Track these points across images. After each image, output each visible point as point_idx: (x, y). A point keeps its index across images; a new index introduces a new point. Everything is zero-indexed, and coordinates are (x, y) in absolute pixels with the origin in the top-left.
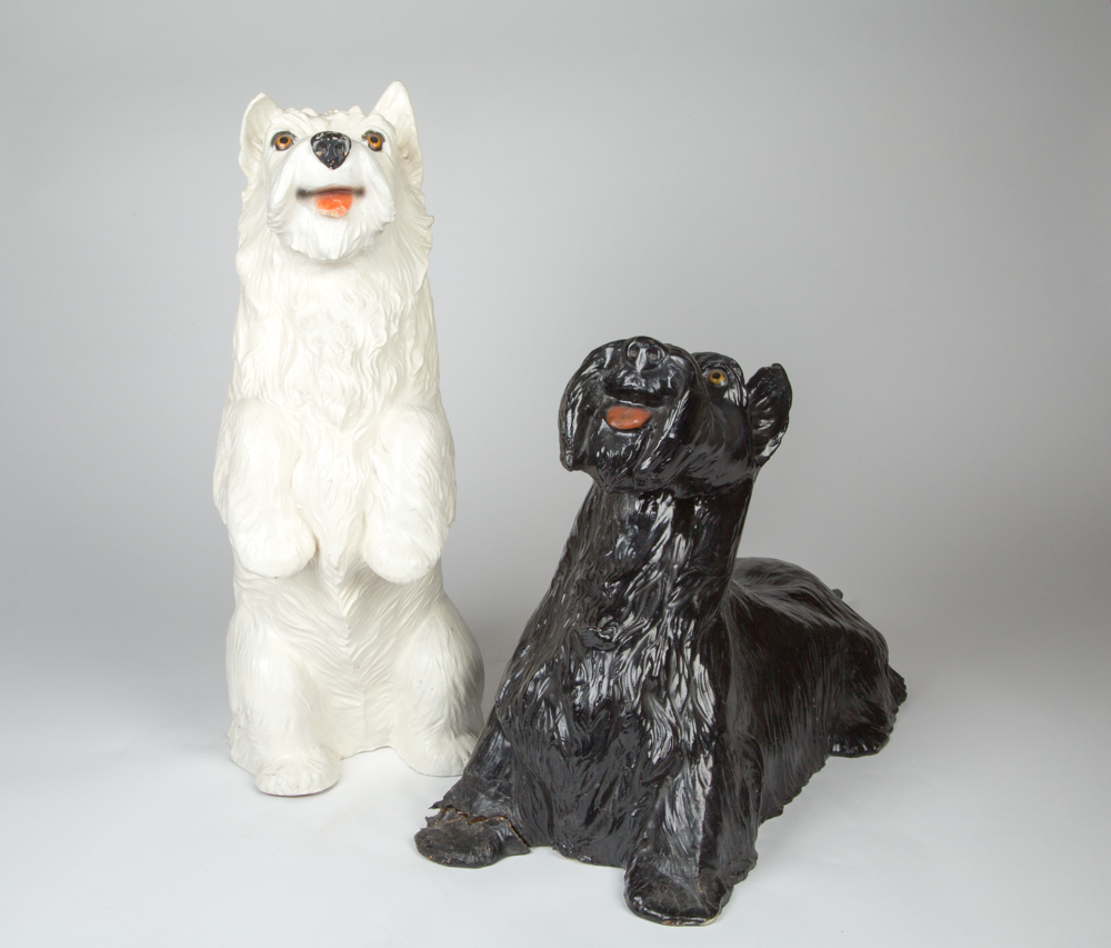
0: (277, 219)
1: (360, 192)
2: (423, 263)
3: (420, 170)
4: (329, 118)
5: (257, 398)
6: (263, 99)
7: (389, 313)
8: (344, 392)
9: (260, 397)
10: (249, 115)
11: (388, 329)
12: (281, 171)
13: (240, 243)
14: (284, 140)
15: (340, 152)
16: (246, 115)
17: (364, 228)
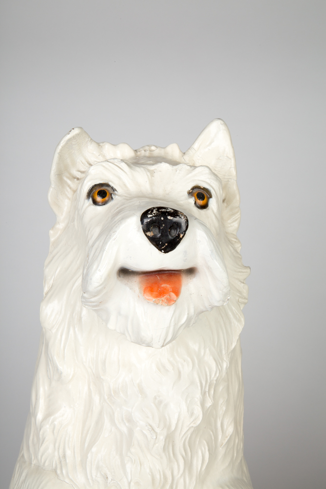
0: (93, 300)
1: (191, 271)
2: (239, 321)
3: (238, 216)
4: (152, 168)
5: (55, 471)
6: (78, 135)
7: (204, 383)
8: (153, 479)
9: (59, 472)
10: (61, 150)
13: (46, 289)
14: (103, 194)
15: (174, 233)
16: (58, 150)
17: (192, 311)
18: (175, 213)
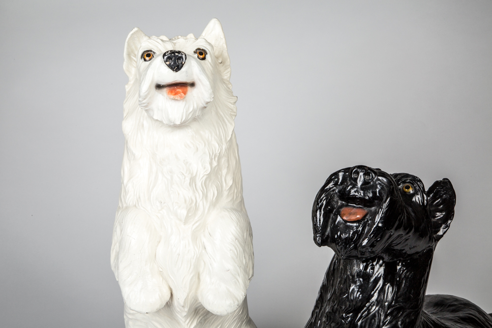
0: (144, 101)
1: (193, 85)
2: (231, 124)
3: (229, 70)
4: (175, 42)
5: (135, 206)
6: (137, 31)
7: (211, 154)
8: (185, 201)
9: (137, 205)
10: (128, 41)
11: (211, 164)
12: (146, 74)
13: (125, 115)
14: (148, 55)
15: (180, 62)
17: (195, 106)
18: (179, 52)
